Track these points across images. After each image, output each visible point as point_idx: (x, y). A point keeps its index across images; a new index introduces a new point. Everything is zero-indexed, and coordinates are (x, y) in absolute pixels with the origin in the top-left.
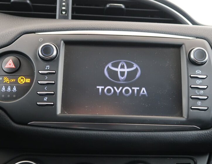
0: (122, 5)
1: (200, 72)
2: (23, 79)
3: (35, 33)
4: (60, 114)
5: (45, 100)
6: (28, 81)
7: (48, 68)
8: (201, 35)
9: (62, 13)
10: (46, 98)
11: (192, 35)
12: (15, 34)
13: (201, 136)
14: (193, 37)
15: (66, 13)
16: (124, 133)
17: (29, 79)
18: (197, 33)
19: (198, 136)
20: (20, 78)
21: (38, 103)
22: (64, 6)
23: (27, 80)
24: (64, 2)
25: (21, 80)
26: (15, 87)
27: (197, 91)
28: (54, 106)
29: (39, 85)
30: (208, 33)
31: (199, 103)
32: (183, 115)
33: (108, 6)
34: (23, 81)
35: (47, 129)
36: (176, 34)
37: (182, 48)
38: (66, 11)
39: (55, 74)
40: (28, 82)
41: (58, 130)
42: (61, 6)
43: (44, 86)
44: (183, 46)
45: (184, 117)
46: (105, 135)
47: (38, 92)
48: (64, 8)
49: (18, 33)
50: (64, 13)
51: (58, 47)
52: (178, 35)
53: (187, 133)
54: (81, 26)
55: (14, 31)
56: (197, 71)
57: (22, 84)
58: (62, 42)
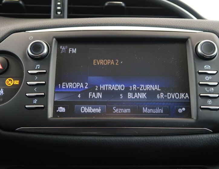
0: (121, 3)
1: (209, 67)
2: (11, 80)
3: (25, 32)
4: (52, 118)
5: (34, 102)
6: (17, 82)
7: (39, 68)
8: (209, 28)
9: (57, 13)
10: (36, 100)
11: (198, 29)
12: (3, 33)
13: (214, 140)
14: (200, 30)
15: (61, 13)
16: (125, 138)
17: (18, 81)
18: (205, 27)
19: (211, 140)
20: (8, 80)
21: (26, 106)
22: (59, 6)
23: (15, 82)
24: (59, 2)
25: (8, 82)
26: (2, 89)
27: (206, 88)
28: (44, 110)
29: (28, 86)
30: (217, 26)
31: (210, 102)
32: (192, 116)
33: (106, 4)
34: (11, 83)
35: (38, 136)
36: (180, 28)
37: (188, 42)
38: (62, 11)
39: (46, 74)
40: (16, 84)
41: (50, 137)
42: (56, 6)
43: (33, 87)
44: (189, 40)
45: (193, 118)
46: (102, 141)
47: (26, 94)
48: (59, 8)
49: (7, 32)
50: (59, 13)
51: (50, 45)
52: (183, 28)
53: (197, 136)
54: (75, 23)
55: (2, 30)
56: (205, 67)
57: (10, 86)
58: (55, 39)
